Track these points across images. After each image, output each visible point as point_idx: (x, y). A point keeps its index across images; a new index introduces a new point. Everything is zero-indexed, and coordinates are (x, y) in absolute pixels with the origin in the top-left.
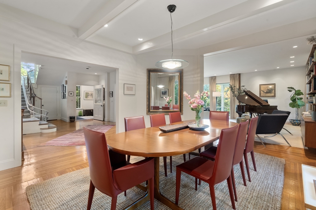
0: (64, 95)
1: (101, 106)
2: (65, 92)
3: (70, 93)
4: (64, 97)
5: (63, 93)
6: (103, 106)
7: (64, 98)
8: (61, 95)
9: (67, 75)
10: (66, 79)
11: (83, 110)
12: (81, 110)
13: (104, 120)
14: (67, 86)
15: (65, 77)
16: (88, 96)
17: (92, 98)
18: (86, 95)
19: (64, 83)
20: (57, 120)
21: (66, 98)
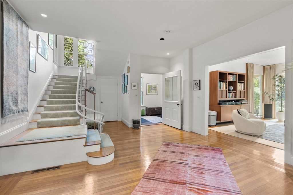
0: (126, 87)
1: (178, 105)
2: (127, 84)
3: (133, 84)
4: (126, 91)
5: (124, 86)
6: (180, 104)
7: (125, 93)
8: (121, 88)
9: (129, 59)
10: (129, 65)
11: (145, 108)
12: (143, 108)
13: (182, 129)
14: (129, 74)
15: (127, 63)
16: (151, 89)
17: (156, 93)
18: (148, 88)
19: (125, 72)
20: (117, 121)
21: (128, 92)
